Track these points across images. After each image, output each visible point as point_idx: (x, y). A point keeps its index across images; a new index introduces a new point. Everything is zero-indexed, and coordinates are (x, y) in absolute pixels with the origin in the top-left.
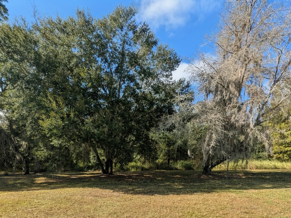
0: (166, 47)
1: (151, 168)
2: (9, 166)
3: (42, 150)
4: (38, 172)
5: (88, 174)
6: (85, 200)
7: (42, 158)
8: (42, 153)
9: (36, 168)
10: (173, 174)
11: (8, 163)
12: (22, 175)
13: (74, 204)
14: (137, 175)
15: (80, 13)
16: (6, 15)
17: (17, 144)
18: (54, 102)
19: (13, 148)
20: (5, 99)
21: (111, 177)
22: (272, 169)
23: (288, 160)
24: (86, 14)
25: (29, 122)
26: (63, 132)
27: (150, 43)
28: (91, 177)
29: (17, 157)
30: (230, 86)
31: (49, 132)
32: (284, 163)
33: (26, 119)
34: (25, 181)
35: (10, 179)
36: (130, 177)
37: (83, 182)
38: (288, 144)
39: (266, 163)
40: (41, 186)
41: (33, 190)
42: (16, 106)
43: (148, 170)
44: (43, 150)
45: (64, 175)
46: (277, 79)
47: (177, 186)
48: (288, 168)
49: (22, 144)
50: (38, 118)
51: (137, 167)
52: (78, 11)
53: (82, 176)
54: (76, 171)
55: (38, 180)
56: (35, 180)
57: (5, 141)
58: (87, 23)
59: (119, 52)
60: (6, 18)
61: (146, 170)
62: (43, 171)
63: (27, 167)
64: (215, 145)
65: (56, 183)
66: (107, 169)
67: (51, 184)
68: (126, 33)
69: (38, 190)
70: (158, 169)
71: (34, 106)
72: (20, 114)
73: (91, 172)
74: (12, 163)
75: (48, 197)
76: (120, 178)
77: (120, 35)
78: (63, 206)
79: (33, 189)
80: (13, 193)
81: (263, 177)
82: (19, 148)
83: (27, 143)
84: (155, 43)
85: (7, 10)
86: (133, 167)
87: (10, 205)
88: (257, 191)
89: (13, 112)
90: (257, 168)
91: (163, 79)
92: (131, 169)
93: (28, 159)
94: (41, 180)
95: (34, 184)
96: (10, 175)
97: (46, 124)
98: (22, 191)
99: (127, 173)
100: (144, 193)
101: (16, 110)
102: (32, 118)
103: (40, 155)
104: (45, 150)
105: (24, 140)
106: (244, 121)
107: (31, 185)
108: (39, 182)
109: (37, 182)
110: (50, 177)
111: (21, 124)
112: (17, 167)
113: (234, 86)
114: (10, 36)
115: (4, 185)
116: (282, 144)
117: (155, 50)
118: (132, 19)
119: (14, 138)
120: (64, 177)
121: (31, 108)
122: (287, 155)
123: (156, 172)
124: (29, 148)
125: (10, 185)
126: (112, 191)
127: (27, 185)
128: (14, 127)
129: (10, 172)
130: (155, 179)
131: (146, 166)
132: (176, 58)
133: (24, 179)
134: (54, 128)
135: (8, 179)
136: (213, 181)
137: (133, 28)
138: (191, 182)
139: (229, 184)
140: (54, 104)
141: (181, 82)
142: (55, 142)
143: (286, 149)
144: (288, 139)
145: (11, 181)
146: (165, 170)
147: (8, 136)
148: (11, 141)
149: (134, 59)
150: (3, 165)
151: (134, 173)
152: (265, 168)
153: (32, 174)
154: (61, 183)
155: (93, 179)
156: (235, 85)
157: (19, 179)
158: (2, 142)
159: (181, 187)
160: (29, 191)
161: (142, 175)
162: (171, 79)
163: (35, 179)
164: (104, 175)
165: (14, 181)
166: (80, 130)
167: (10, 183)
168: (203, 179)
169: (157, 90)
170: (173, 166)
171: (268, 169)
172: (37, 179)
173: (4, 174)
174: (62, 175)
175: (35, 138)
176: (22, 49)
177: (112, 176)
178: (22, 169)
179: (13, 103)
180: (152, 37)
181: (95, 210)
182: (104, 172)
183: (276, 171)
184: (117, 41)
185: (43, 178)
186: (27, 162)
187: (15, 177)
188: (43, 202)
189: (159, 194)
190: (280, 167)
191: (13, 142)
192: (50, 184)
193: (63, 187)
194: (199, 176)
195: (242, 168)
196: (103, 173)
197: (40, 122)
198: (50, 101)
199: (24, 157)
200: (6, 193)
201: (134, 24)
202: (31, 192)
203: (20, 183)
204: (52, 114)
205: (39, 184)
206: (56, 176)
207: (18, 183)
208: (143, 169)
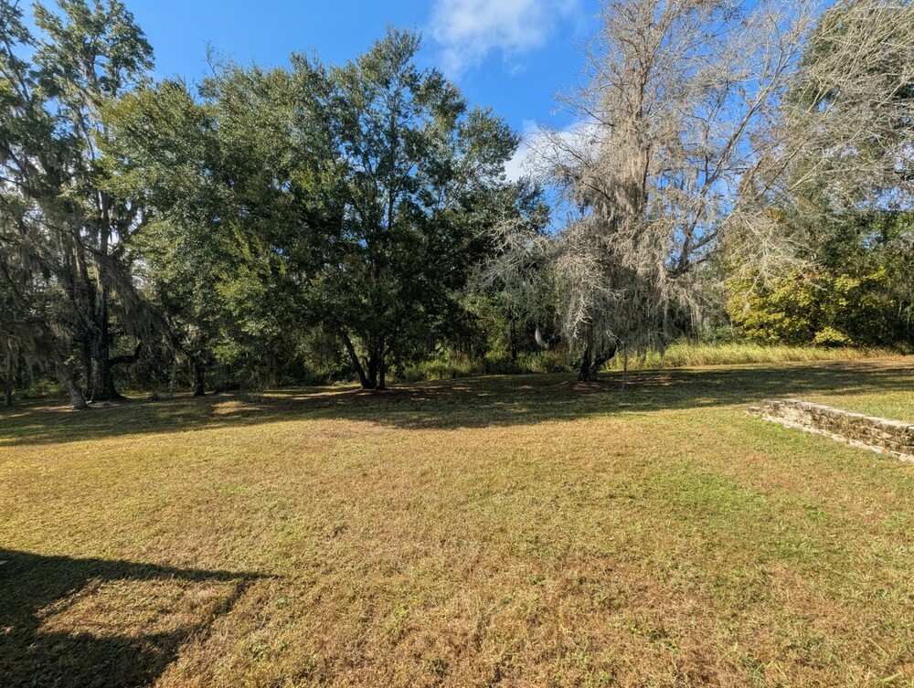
0: (487, 113)
1: (473, 370)
2: (160, 379)
3: (225, 344)
4: (222, 391)
5: (331, 391)
6: (310, 445)
7: (226, 359)
8: (226, 350)
9: (218, 383)
10: (516, 383)
11: (159, 374)
12: (188, 397)
13: (284, 452)
14: (438, 390)
15: (298, 59)
16: (149, 59)
17: (178, 330)
18: (247, 246)
19: (168, 340)
20: (148, 240)
21: (381, 394)
22: (740, 362)
23: (777, 341)
24: (310, 62)
25: (198, 285)
26: (266, 306)
27: (450, 109)
28: (337, 395)
29: (178, 359)
30: (617, 194)
31: (236, 307)
32: (768, 349)
33: (192, 280)
34: (193, 411)
35: (163, 407)
36: (421, 393)
37: (319, 408)
38: (775, 305)
39: (727, 351)
40: (226, 421)
41: (207, 428)
42: (169, 255)
43: (467, 375)
44: (228, 344)
45: (280, 395)
46: (710, 176)
47: (518, 408)
48: (775, 359)
49: (188, 331)
50: (218, 279)
51: (442, 371)
52: (294, 56)
53: (319, 394)
54: (308, 385)
55: (222, 408)
56: (216, 408)
57: (152, 326)
58: (314, 78)
59: (386, 131)
60: (150, 65)
61: (462, 375)
62: (234, 388)
63: (200, 380)
64: (584, 319)
65: (261, 413)
66: (373, 376)
67: (248, 416)
68: (397, 94)
69: (219, 427)
70: (488, 372)
71: (207, 254)
72: (179, 272)
73: (340, 385)
74: (169, 373)
75: (235, 442)
76: (399, 397)
77: (386, 96)
78: (261, 456)
79: (208, 426)
80: (166, 435)
81: (709, 381)
82: (181, 340)
83: (197, 328)
84: (460, 108)
85: (152, 49)
86: (433, 371)
87: (157, 459)
88: (675, 412)
89: (164, 267)
90: (707, 362)
91: (484, 179)
92: (430, 376)
93: (202, 364)
94: (228, 407)
95: (213, 416)
96: (163, 400)
97: (230, 290)
98: (185, 431)
99: (420, 385)
100: (439, 426)
101: (169, 263)
102: (205, 279)
103: (222, 355)
104: (233, 344)
105: (191, 320)
106: (646, 265)
107: (206, 418)
108: (224, 411)
109: (219, 411)
110: (248, 400)
111: (181, 290)
112: (180, 382)
113: (624, 193)
114: (154, 115)
115: (148, 421)
116: (762, 308)
117: (464, 120)
118: (409, 64)
119: (170, 319)
120: (278, 399)
121: (200, 257)
122: (774, 330)
123: (481, 379)
124: (203, 340)
125: (162, 420)
126: (371, 424)
127: (197, 418)
128: (170, 294)
129: (164, 391)
130: (475, 395)
131: (464, 367)
132: (508, 135)
133: (193, 406)
134: (247, 298)
135: (159, 407)
136: (596, 395)
137: (412, 82)
138: (548, 399)
139: (627, 400)
140: (246, 250)
141: (522, 185)
142: (251, 327)
143: (772, 317)
144: (774, 296)
145: (164, 411)
146: (504, 374)
147: (157, 314)
148: (164, 326)
149: (418, 145)
150: (149, 377)
151: (434, 383)
152: (726, 362)
153: (210, 395)
154: (271, 411)
155: (340, 402)
156: (626, 191)
157: (184, 406)
158: (145, 328)
159: (524, 410)
160: (200, 432)
161: (450, 389)
162: (503, 178)
163: (216, 406)
164: (366, 392)
165: (170, 411)
166: (300, 301)
167: (162, 415)
168: (577, 391)
169: (468, 203)
170: (522, 365)
171: (732, 363)
172: (220, 405)
173: (149, 398)
174: (276, 395)
175: (211, 319)
176: (179, 139)
177: (384, 392)
178: (190, 385)
179: (164, 249)
180: (454, 94)
181: (324, 460)
182: (366, 384)
183: (748, 367)
184: (380, 106)
185: (234, 403)
186: (200, 370)
187: (172, 404)
188: (224, 450)
189: (467, 427)
190: (758, 358)
191: (169, 327)
192: (248, 414)
193: (272, 420)
194: (572, 384)
195: (674, 363)
196: (365, 387)
197: (219, 286)
198: (239, 245)
199: (193, 359)
200: (151, 437)
201: (412, 73)
202: (203, 432)
203: (183, 415)
204: (243, 269)
205: (223, 415)
206: (259, 397)
207: (179, 416)
208: (455, 374)
